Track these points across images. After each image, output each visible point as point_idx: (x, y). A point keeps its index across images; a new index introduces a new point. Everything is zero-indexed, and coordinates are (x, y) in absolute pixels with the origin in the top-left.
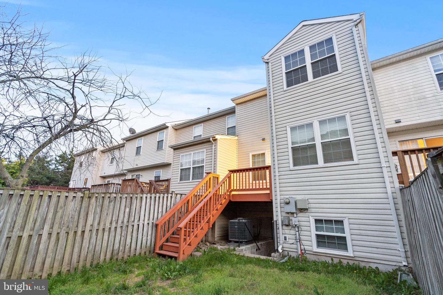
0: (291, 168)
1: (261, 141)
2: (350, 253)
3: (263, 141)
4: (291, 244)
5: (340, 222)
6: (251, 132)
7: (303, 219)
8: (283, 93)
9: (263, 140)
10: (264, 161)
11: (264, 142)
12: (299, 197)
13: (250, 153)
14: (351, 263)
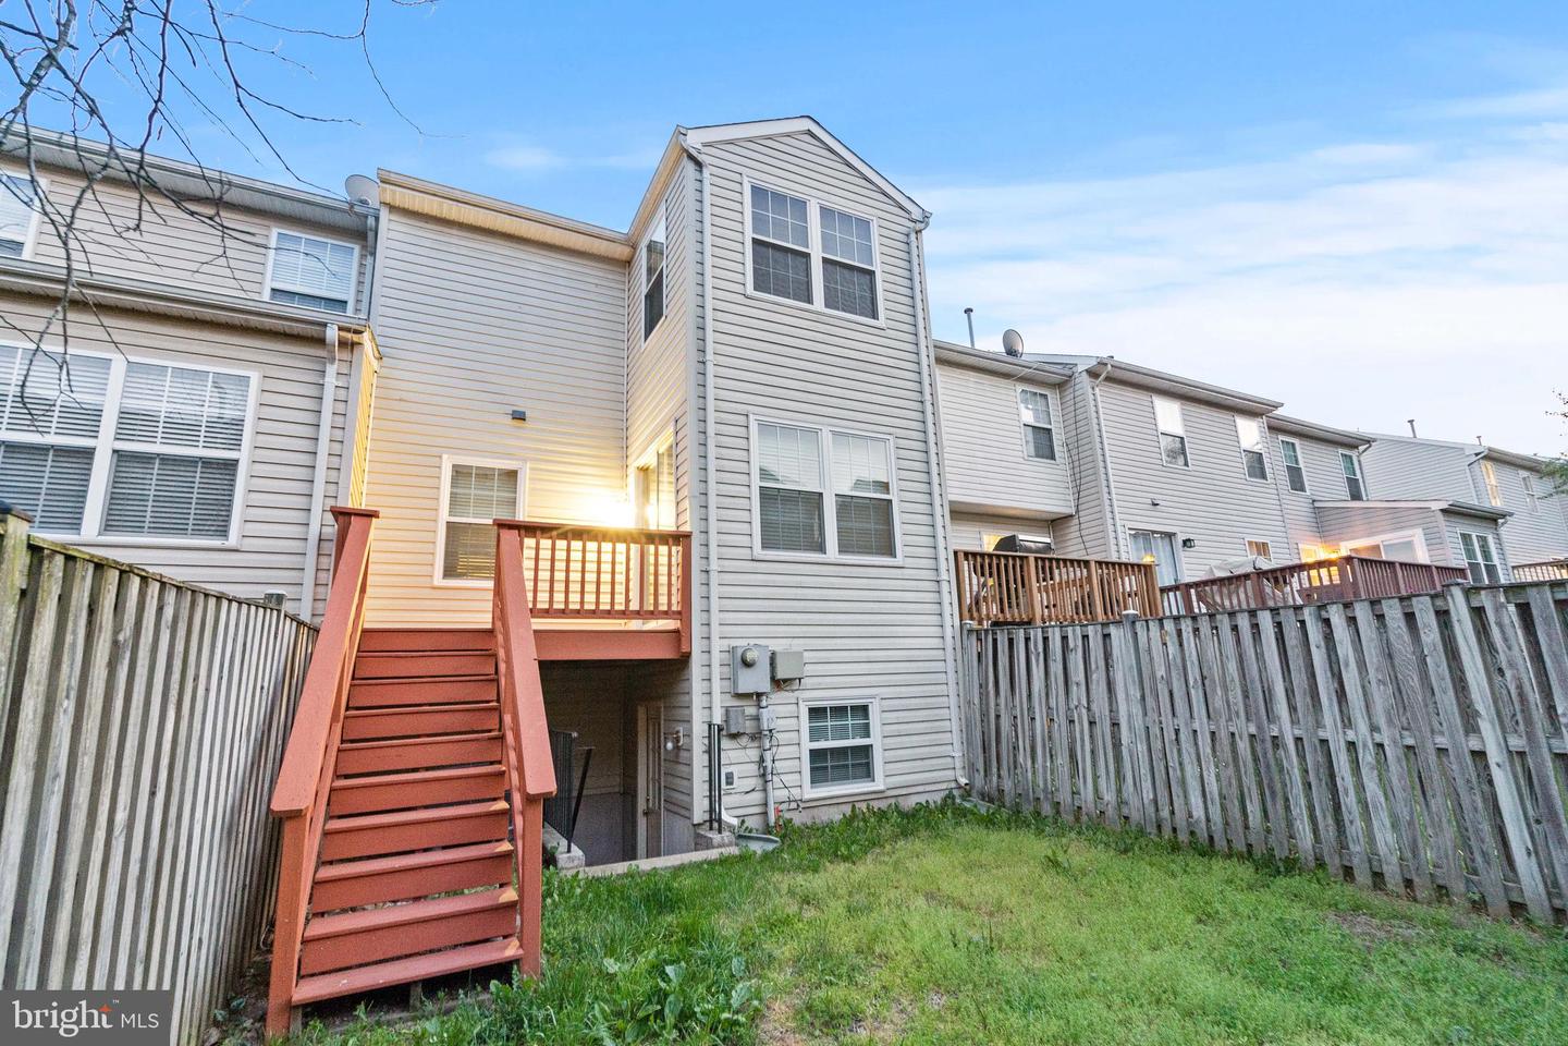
0: (755, 553)
1: (508, 420)
2: (879, 784)
3: (516, 423)
4: (747, 792)
5: (862, 710)
6: (455, 363)
7: (783, 710)
8: (741, 299)
9: (519, 417)
10: (513, 502)
11: (519, 427)
12: (776, 645)
13: (445, 457)
14: (876, 805)
